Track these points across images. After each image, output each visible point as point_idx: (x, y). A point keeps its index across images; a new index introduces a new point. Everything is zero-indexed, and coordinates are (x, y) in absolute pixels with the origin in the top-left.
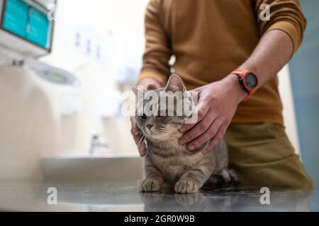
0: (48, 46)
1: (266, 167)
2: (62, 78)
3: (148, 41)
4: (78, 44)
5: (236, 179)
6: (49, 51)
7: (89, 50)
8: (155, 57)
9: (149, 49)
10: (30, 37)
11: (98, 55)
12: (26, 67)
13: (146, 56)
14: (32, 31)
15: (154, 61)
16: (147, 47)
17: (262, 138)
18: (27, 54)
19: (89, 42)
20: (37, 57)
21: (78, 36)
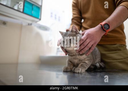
0: (39, 18)
1: (116, 62)
2: (45, 29)
3: (74, 14)
4: (52, 16)
5: (103, 66)
6: (40, 19)
7: (56, 18)
8: (76, 20)
9: (74, 17)
10: (33, 15)
11: (59, 20)
12: (33, 25)
13: (72, 19)
14: (34, 13)
15: (75, 21)
16: (73, 16)
17: (116, 50)
18: (33, 21)
19: (56, 15)
20: (36, 22)
21: (52, 13)
